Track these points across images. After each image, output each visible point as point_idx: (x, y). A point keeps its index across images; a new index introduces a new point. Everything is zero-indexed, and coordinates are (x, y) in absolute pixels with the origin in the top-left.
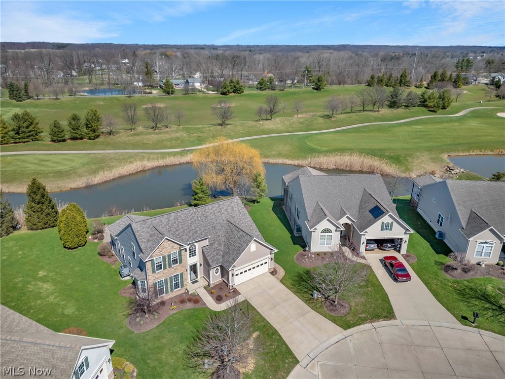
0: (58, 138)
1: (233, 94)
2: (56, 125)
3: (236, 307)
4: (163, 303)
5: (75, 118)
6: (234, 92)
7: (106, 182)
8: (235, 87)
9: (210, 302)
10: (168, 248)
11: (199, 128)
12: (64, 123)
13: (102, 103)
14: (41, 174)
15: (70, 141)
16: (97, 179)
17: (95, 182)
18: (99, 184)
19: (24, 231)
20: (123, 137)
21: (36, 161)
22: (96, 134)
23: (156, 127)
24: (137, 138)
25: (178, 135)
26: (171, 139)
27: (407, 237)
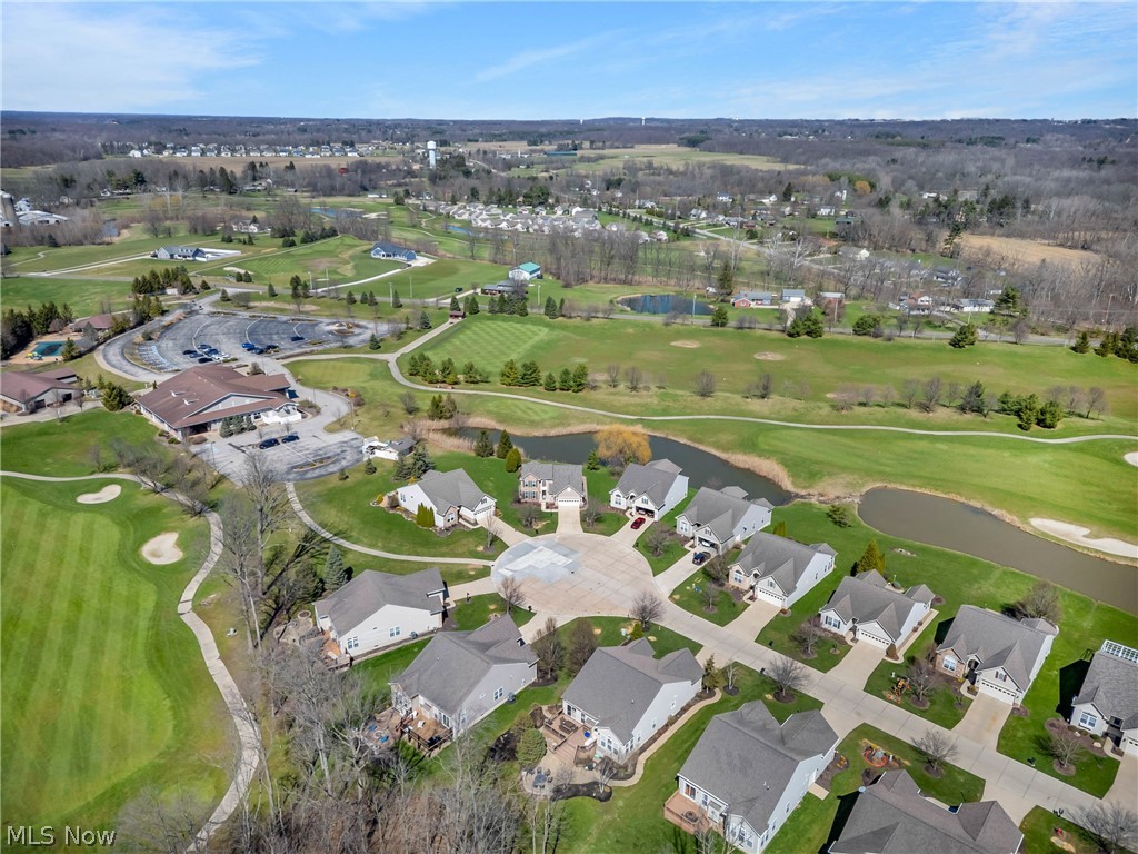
0: (550, 388)
1: (805, 336)
2: (550, 377)
3: (552, 513)
5: (566, 372)
6: (808, 334)
8: (809, 327)
9: (543, 508)
10: (532, 479)
11: (676, 395)
12: (557, 378)
13: (631, 331)
14: (520, 420)
15: (558, 391)
16: (553, 432)
19: (495, 457)
20: (600, 395)
21: (524, 408)
22: (580, 387)
23: (634, 388)
24: (612, 397)
25: (649, 400)
26: (639, 404)
27: (656, 511)
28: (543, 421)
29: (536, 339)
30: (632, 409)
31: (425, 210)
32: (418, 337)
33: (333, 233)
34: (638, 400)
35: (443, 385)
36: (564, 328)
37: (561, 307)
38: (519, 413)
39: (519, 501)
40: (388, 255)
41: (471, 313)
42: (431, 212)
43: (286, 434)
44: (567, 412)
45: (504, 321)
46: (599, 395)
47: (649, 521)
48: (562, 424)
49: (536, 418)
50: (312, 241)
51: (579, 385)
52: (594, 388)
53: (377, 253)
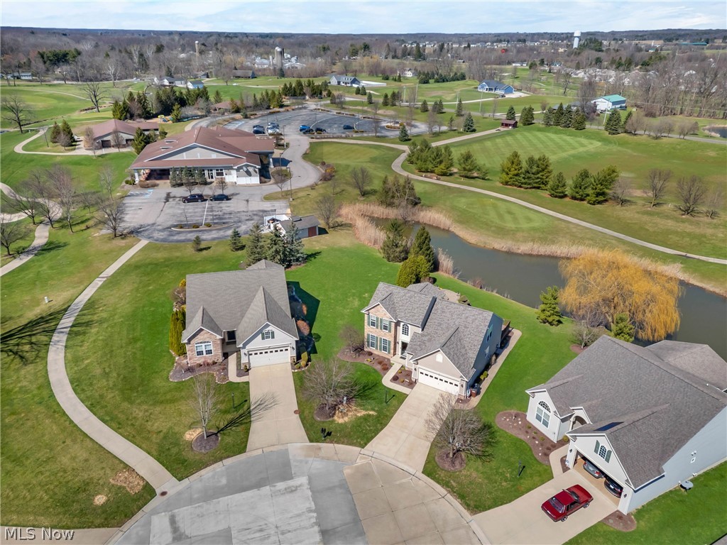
0: (558, 193)
2: (561, 178)
4: (370, 354)
5: (585, 175)
7: (530, 255)
9: (389, 378)
10: (381, 313)
14: (487, 224)
16: (524, 248)
17: (519, 251)
18: (520, 254)
20: (629, 213)
21: (503, 211)
22: (601, 198)
23: (688, 211)
24: (645, 218)
25: (709, 231)
26: (689, 234)
27: (627, 490)
28: (518, 230)
29: (581, 149)
30: (674, 238)
31: (550, 72)
32: (457, 136)
33: (463, 77)
34: (689, 228)
35: (429, 174)
36: (622, 144)
37: (625, 122)
38: (492, 215)
39: (359, 349)
40: (491, 89)
41: (525, 124)
42: (554, 73)
43: (219, 192)
44: (563, 225)
45: (556, 133)
46: (626, 213)
47: (602, 506)
48: (544, 240)
49: (510, 225)
50: (444, 81)
51: (598, 195)
52: (623, 202)
53: (483, 87)
